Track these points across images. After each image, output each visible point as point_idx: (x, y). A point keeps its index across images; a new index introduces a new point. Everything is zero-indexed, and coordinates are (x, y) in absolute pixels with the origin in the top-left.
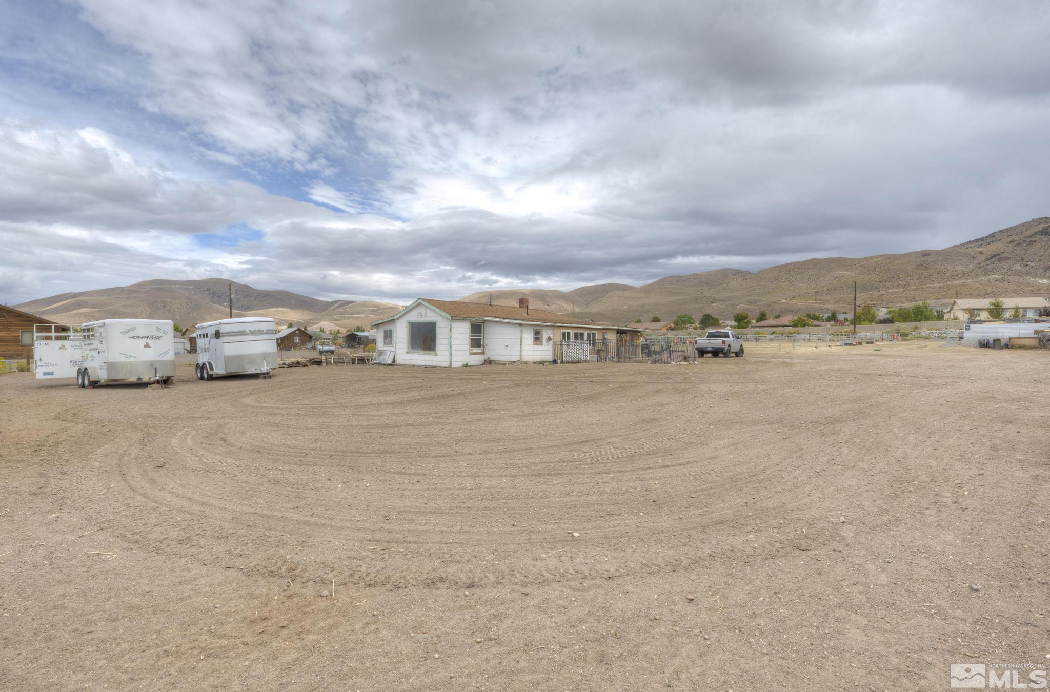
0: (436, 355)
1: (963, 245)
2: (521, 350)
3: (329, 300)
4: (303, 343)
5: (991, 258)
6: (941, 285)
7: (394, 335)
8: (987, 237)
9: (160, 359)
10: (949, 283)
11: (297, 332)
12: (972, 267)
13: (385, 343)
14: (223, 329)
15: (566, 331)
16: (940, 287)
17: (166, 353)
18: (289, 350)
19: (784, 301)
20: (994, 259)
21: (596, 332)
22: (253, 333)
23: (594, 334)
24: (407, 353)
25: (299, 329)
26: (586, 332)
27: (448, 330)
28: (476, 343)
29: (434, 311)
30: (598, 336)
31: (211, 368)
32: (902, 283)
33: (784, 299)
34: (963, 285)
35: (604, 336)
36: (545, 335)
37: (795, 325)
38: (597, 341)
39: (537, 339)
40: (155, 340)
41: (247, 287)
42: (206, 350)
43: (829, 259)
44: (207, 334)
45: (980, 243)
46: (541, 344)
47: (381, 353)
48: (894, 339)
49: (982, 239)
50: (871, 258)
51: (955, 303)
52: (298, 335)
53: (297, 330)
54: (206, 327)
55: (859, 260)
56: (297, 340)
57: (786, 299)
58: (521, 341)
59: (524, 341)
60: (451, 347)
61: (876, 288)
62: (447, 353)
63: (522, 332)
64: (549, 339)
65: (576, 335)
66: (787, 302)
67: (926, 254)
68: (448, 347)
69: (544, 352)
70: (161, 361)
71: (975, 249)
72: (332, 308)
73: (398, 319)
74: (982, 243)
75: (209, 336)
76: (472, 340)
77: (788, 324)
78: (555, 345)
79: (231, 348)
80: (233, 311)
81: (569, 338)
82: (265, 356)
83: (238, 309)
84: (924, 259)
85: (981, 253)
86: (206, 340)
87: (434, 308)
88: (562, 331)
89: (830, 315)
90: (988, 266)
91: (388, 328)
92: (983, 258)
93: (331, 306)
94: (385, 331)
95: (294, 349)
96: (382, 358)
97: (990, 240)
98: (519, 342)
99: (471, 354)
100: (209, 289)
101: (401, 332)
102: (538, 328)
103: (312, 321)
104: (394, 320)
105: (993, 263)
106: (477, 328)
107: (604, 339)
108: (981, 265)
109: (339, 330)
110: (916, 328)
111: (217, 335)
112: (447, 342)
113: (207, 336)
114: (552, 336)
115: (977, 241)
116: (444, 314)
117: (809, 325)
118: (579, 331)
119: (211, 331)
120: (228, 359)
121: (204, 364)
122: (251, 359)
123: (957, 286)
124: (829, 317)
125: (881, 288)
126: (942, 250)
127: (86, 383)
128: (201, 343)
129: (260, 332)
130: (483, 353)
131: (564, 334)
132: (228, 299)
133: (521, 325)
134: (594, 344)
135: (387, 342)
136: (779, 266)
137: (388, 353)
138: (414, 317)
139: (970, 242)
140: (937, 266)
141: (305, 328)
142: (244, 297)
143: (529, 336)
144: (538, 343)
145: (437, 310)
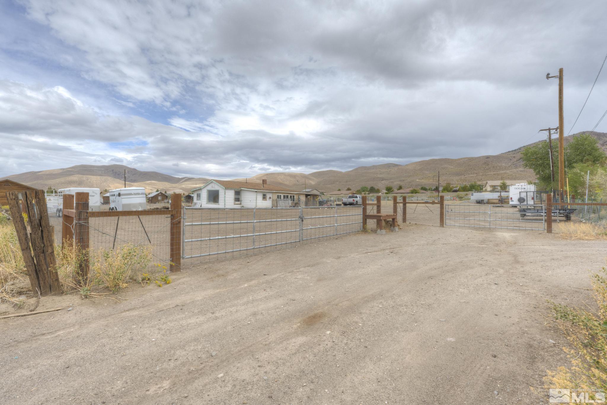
0: (219, 204)
1: (506, 153)
2: (256, 203)
3: (180, 177)
4: (163, 200)
5: (519, 160)
6: (495, 173)
7: (201, 196)
8: (517, 149)
9: (94, 205)
10: (498, 172)
11: (160, 194)
12: (510, 164)
13: (197, 200)
14: (122, 193)
15: (279, 194)
16: (494, 174)
17: (96, 202)
18: (155, 203)
19: (418, 180)
20: (520, 161)
21: (295, 195)
22: (135, 194)
23: (294, 196)
24: (206, 204)
25: (161, 193)
26: (289, 196)
27: (224, 194)
28: (237, 199)
29: (218, 185)
30: (296, 197)
31: (116, 209)
32: (476, 172)
33: (418, 179)
34: (505, 173)
35: (299, 197)
36: (268, 196)
37: (412, 192)
38: (295, 199)
39: (264, 197)
40: (92, 197)
41: (135, 170)
42: (114, 201)
43: (441, 159)
44: (114, 195)
45: (514, 152)
46: (266, 200)
47: (195, 204)
48: (454, 200)
49: (515, 150)
50: (461, 159)
51: (487, 182)
52: (160, 196)
53: (160, 193)
54: (114, 192)
55: (456, 160)
56: (160, 198)
57: (419, 179)
58: (256, 199)
59: (258, 199)
60: (225, 201)
61: (463, 174)
62: (223, 204)
63: (257, 195)
64: (270, 198)
65: (284, 196)
66: (419, 181)
67: (488, 157)
68: (224, 201)
69: (267, 204)
70: (94, 206)
71: (511, 155)
72: (182, 181)
73: (203, 188)
74: (515, 152)
75: (115, 195)
76: (235, 198)
77: (409, 192)
78: (273, 201)
79: (125, 201)
80: (126, 182)
81: (280, 198)
82: (140, 204)
83: (129, 181)
84: (487, 160)
85: (514, 157)
86: (114, 197)
87: (218, 184)
88: (277, 194)
89: (435, 188)
90: (518, 164)
91: (198, 192)
92: (515, 160)
93: (181, 181)
94: (197, 194)
95: (158, 203)
96: (196, 206)
97: (519, 151)
98: (255, 199)
99: (235, 204)
100: (113, 170)
101: (204, 194)
102: (265, 193)
103: (170, 188)
104: (201, 189)
105: (520, 162)
106: (238, 193)
107: (299, 198)
108: (514, 163)
109: (184, 193)
110: (467, 194)
111: (119, 195)
112: (223, 199)
113: (115, 196)
114: (271, 197)
115: (513, 151)
116: (222, 187)
117: (418, 193)
118: (286, 195)
119: (117, 193)
120: (124, 205)
121: (113, 208)
122: (134, 205)
123: (502, 174)
124: (434, 189)
125: (465, 174)
126: (496, 156)
127: (61, 215)
128: (111, 198)
129: (138, 194)
130: (241, 204)
131: (278, 196)
132: (123, 176)
133: (256, 192)
134: (293, 200)
135: (198, 199)
136: (416, 162)
137: (199, 204)
138: (210, 188)
139: (509, 152)
140: (493, 164)
141: (166, 192)
142: (133, 175)
143: (260, 197)
144: (265, 199)
145: (219, 185)
